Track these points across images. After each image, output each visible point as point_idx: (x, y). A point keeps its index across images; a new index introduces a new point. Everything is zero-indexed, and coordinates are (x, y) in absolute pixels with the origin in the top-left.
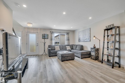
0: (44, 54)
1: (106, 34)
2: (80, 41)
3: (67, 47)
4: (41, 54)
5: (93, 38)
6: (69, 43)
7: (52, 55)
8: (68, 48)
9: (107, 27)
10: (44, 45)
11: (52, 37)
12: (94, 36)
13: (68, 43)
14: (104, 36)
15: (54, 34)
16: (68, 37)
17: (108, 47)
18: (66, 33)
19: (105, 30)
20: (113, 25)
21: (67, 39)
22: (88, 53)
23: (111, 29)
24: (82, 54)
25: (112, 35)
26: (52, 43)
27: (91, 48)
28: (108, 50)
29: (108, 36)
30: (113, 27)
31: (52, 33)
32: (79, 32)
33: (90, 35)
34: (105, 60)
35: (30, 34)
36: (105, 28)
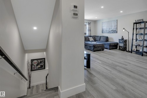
1: (135, 27)
2: (104, 32)
3: (89, 38)
5: (123, 30)
8: (91, 39)
9: (136, 21)
12: (124, 29)
13: (89, 33)
14: (134, 29)
16: (90, 28)
17: (136, 39)
18: (88, 23)
19: (134, 23)
20: (142, 20)
21: (89, 30)
22: (116, 44)
23: (140, 23)
24: (111, 45)
25: (141, 28)
27: (119, 39)
28: (136, 41)
29: (137, 29)
30: (142, 21)
32: (102, 22)
33: (117, 26)
34: (134, 50)
36: (135, 22)
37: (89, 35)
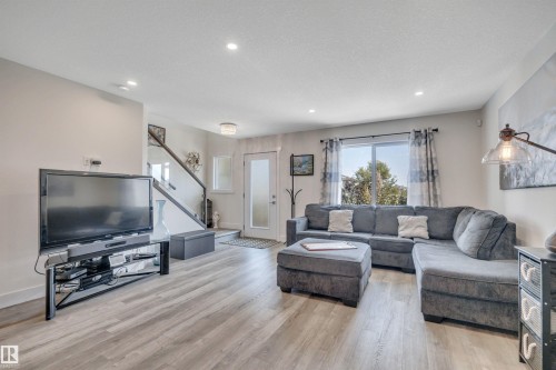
2: (505, 184)
6: (434, 196)
8: (410, 227)
10: (293, 203)
11: (326, 164)
18: (413, 135)
24: (431, 286)
26: (325, 194)
32: (500, 110)
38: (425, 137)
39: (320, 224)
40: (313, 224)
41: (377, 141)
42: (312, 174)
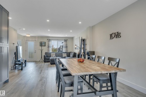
0: (41, 60)
3: (63, 54)
4: (38, 60)
6: (67, 50)
7: (46, 61)
8: (65, 55)
10: (42, 52)
11: (49, 44)
12: (76, 45)
15: (51, 42)
18: (64, 40)
21: (65, 46)
26: (48, 50)
31: (49, 40)
32: (75, 39)
35: (29, 42)
37: (66, 52)
38: (66, 41)
39: (49, 56)
40: (48, 56)
41: (58, 40)
42: (45, 46)
